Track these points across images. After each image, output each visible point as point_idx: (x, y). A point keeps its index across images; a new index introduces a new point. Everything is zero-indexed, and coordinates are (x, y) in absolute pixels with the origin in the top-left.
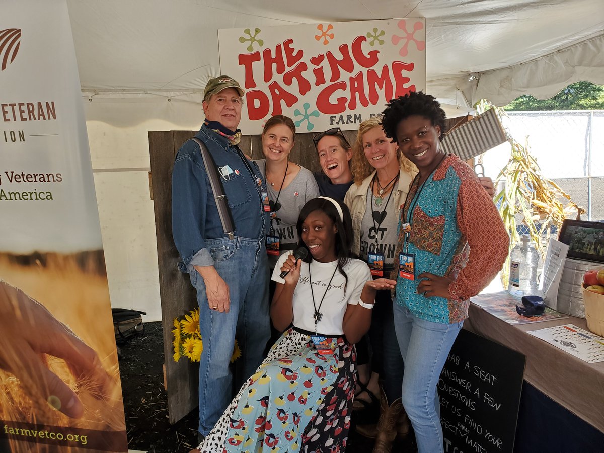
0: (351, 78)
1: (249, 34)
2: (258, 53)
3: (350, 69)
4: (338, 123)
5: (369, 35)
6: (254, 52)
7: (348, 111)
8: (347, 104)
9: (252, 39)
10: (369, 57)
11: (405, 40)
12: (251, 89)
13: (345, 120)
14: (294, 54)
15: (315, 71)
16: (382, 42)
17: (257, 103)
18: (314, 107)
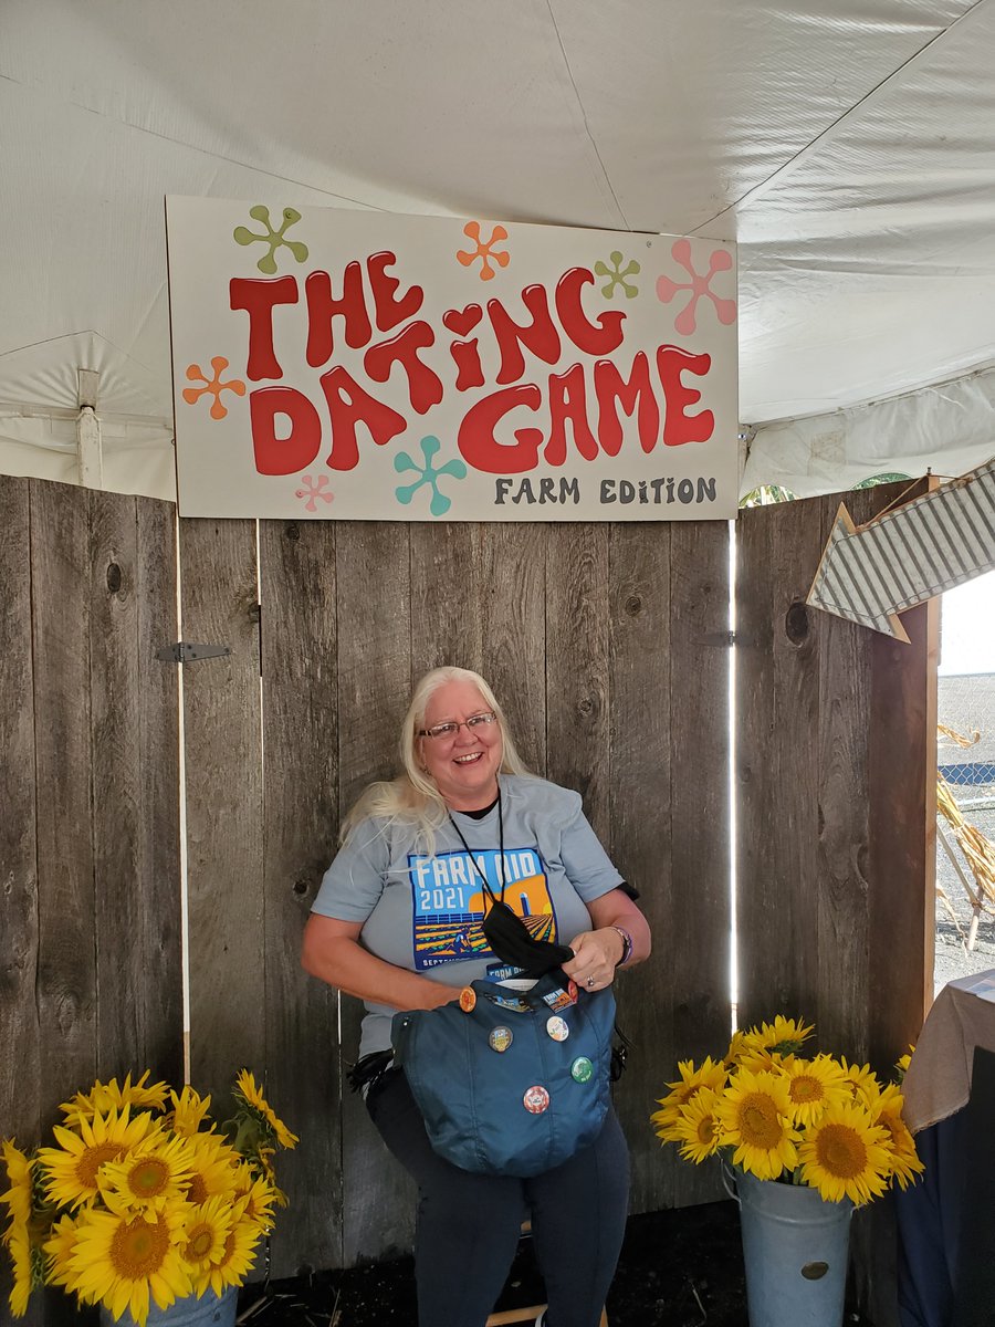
0: (553, 377)
1: (266, 221)
2: (290, 282)
3: (551, 353)
4: (516, 500)
5: (600, 266)
6: (279, 275)
7: (543, 469)
8: (541, 449)
9: (275, 239)
10: (599, 326)
11: (690, 293)
12: (266, 383)
13: (536, 491)
14: (399, 296)
15: (456, 350)
16: (632, 292)
17: (283, 426)
18: (451, 451)
